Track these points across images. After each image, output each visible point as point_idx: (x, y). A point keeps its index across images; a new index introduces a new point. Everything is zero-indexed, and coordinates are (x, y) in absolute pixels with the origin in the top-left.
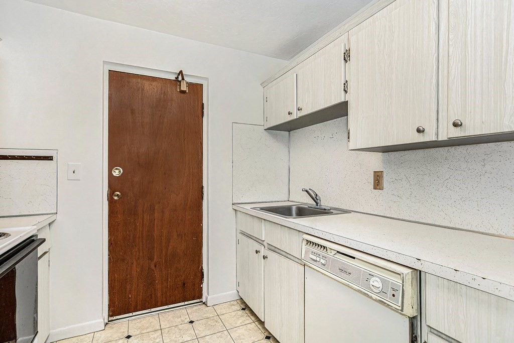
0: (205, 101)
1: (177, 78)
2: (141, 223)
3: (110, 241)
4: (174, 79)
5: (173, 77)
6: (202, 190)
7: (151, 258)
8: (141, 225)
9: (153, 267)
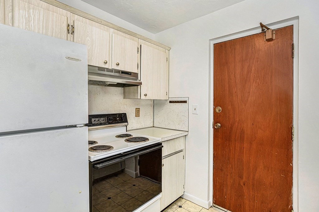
0: (295, 42)
1: (263, 30)
2: (234, 147)
3: (214, 154)
4: (261, 31)
5: (259, 31)
6: (292, 131)
7: (241, 177)
8: (234, 149)
9: (242, 184)
